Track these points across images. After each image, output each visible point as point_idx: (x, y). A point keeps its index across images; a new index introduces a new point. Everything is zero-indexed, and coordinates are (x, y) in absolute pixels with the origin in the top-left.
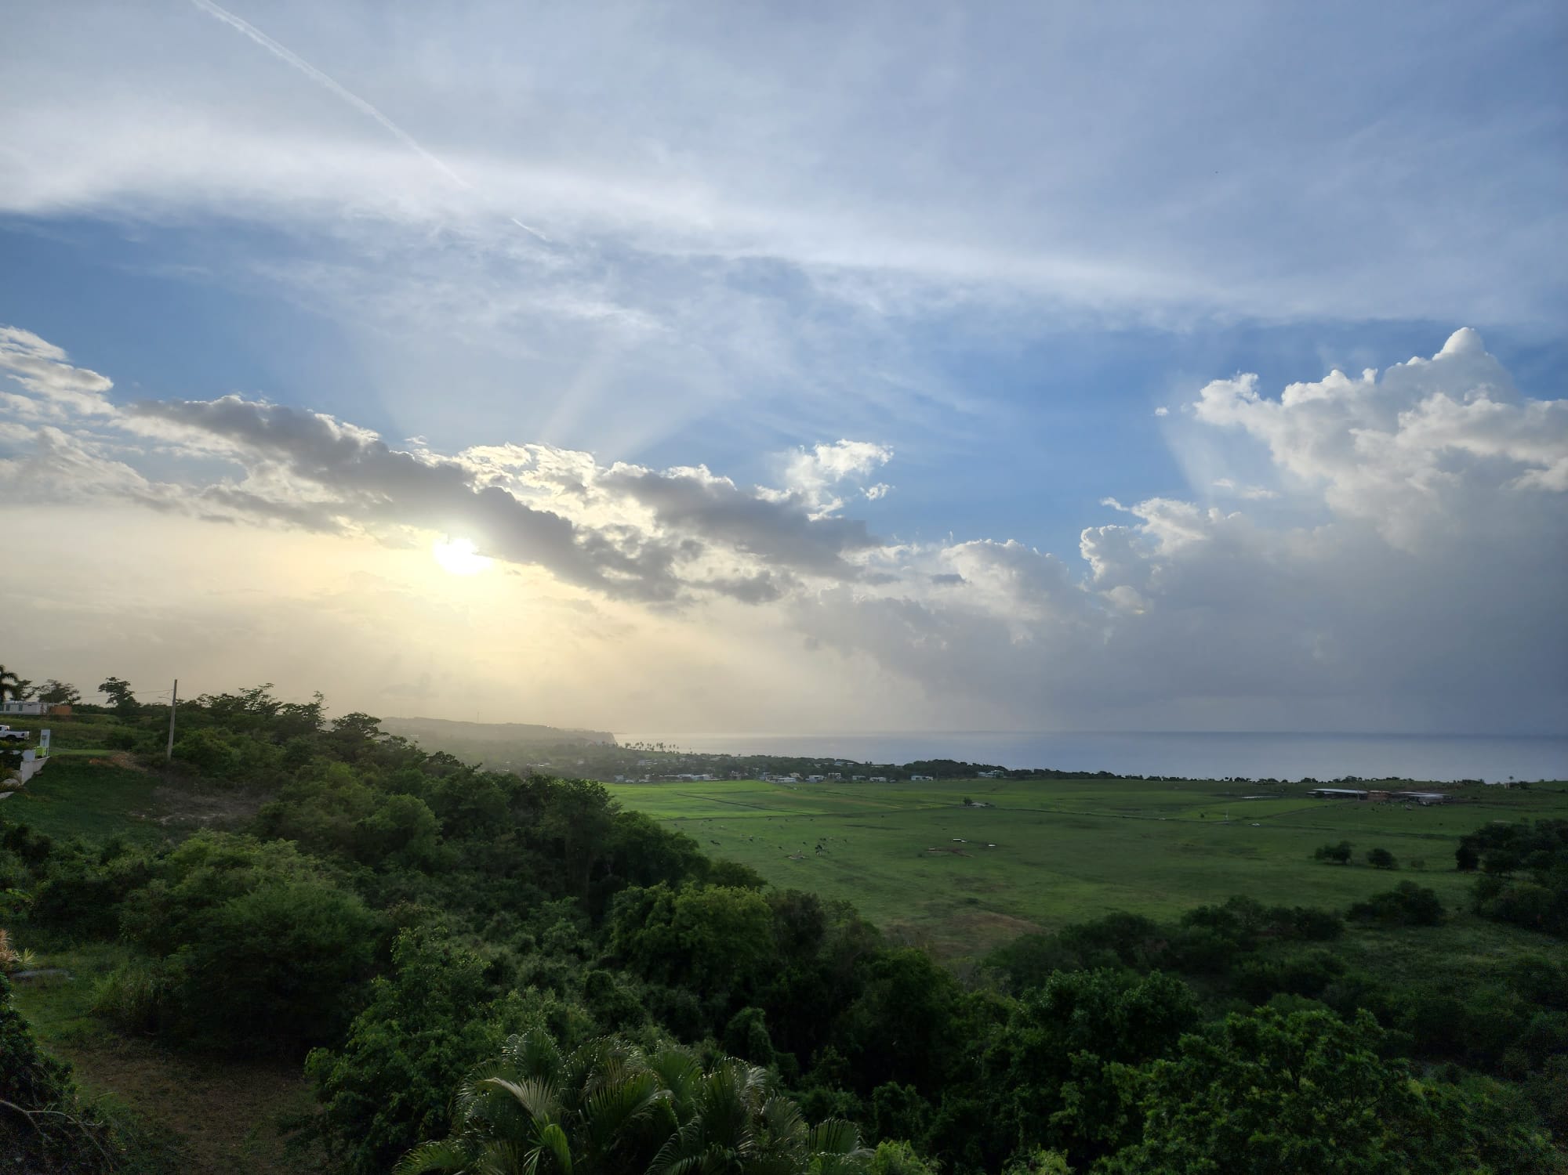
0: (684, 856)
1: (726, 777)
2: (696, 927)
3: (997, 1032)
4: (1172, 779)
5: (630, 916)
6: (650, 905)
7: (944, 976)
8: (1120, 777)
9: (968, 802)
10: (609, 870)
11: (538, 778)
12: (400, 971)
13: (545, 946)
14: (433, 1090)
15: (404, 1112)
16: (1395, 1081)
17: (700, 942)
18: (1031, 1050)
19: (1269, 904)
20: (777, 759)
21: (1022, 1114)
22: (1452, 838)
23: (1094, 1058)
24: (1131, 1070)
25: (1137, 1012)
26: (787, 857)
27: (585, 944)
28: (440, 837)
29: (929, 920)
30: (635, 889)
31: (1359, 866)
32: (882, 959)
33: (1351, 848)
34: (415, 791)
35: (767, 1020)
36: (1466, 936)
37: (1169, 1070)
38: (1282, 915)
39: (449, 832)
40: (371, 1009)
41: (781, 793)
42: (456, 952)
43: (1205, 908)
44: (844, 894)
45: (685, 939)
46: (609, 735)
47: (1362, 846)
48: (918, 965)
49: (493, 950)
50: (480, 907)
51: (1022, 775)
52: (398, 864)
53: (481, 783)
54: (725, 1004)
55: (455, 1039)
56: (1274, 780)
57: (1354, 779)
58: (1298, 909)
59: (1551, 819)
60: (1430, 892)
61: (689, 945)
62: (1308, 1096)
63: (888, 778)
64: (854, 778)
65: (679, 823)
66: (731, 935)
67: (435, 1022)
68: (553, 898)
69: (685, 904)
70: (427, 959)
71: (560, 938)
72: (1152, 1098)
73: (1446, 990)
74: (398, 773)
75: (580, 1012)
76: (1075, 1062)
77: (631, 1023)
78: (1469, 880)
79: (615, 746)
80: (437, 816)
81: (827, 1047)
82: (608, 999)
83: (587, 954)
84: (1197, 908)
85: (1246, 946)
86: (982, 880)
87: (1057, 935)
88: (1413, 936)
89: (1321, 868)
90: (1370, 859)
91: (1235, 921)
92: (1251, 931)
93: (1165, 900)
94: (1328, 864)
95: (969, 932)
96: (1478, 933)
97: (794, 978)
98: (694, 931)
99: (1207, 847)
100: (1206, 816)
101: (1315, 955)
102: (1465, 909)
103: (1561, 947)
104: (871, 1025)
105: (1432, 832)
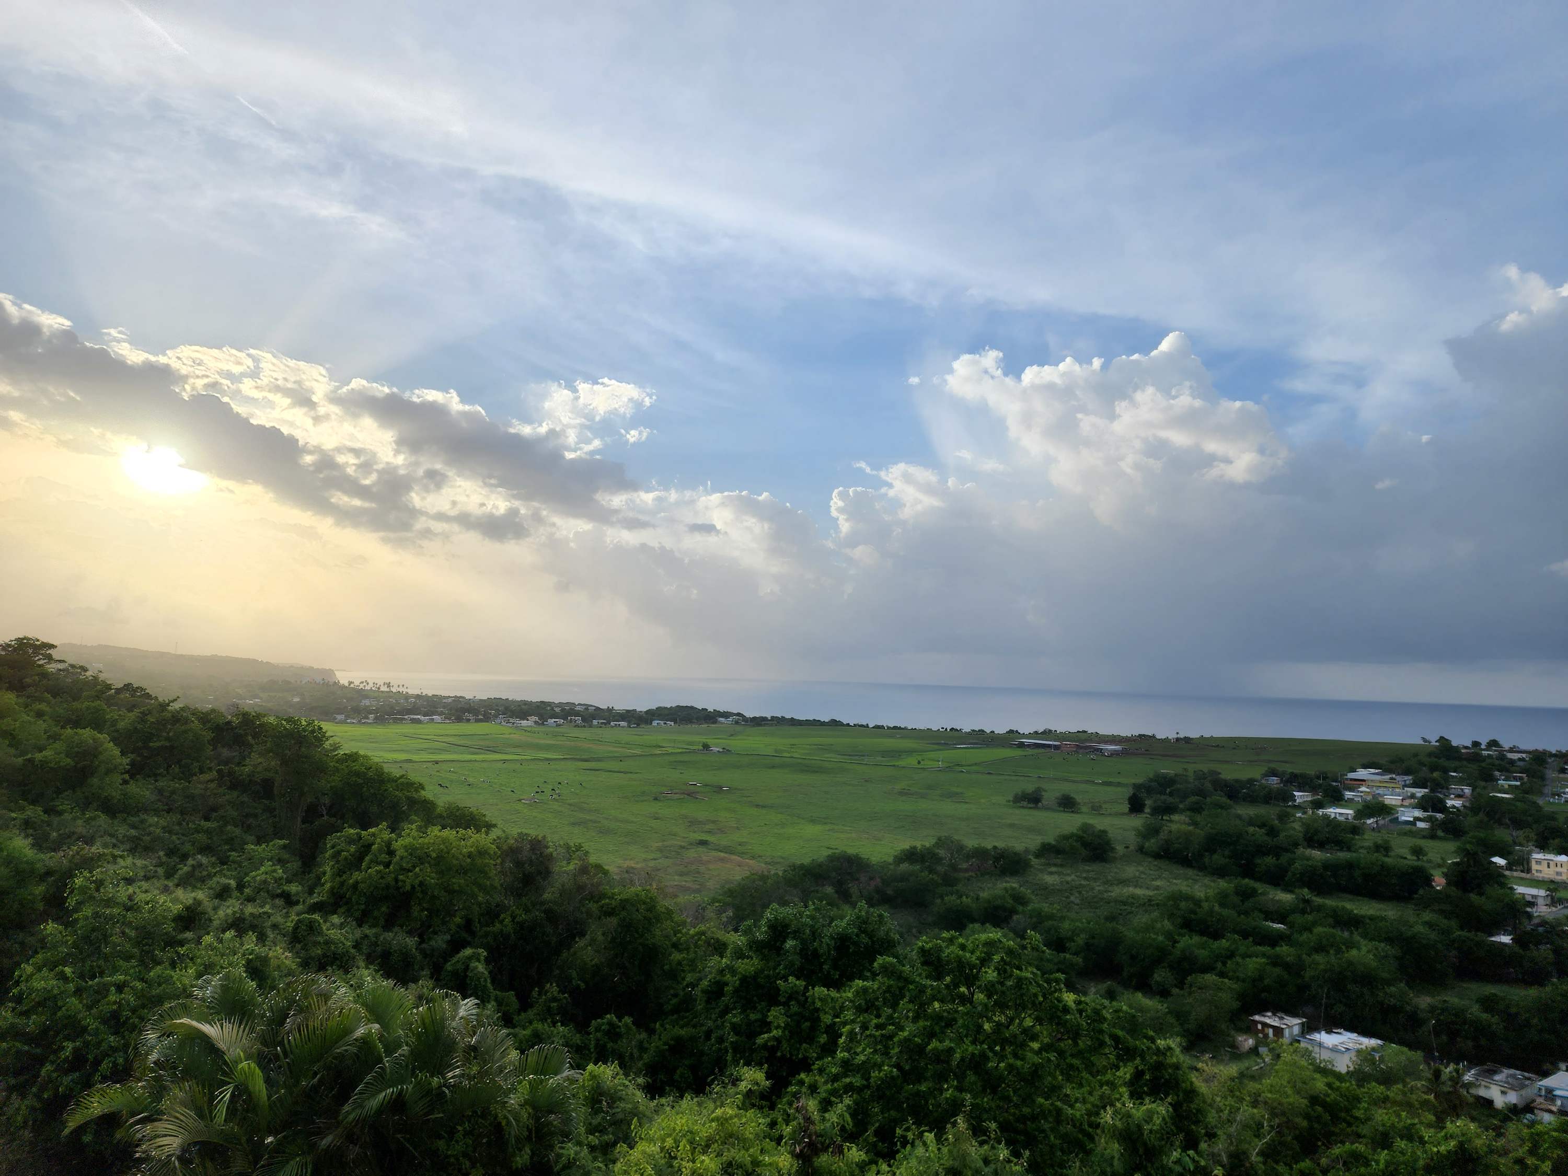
0: (408, 798)
1: (459, 719)
2: (417, 869)
3: (715, 962)
4: (895, 728)
5: (346, 859)
6: (369, 846)
7: (669, 912)
8: (848, 725)
9: (706, 747)
10: (324, 813)
11: (245, 715)
12: (75, 916)
13: (247, 891)
14: (112, 1038)
15: (77, 1062)
16: (1052, 993)
17: (421, 884)
18: (744, 980)
19: (971, 843)
20: (513, 702)
21: (732, 1038)
22: (1125, 785)
23: (801, 983)
24: (834, 993)
25: (843, 941)
26: (520, 800)
27: (294, 888)
28: (127, 777)
29: (660, 861)
30: (352, 831)
31: (1047, 809)
32: (609, 898)
33: (1043, 793)
34: (97, 724)
35: (488, 961)
36: (1130, 871)
37: (865, 990)
38: (980, 853)
39: (135, 771)
40: (40, 956)
41: (517, 736)
42: (141, 897)
43: (915, 848)
44: (576, 837)
45: (404, 882)
46: (331, 672)
47: (1052, 792)
48: (644, 903)
49: (185, 897)
50: (171, 853)
51: (758, 722)
52: (75, 805)
53: (177, 718)
54: (444, 946)
55: (139, 985)
56: (983, 731)
57: (1050, 731)
58: (995, 848)
59: (1206, 770)
60: (1104, 832)
61: (408, 888)
62: (980, 1008)
63: (629, 722)
64: (595, 722)
65: (405, 765)
66: (454, 877)
67: (115, 970)
68: (258, 843)
69: (406, 846)
70: (109, 903)
71: (265, 882)
72: (849, 1015)
73: (1111, 918)
74: (76, 705)
75: (283, 956)
76: (782, 989)
77: (340, 967)
78: (1137, 822)
79: (336, 684)
80: (123, 753)
81: (548, 985)
82: (316, 943)
83: (294, 898)
84: (908, 847)
85: (949, 881)
86: (714, 822)
87: (780, 873)
88: (1088, 871)
89: (1017, 811)
90: (1058, 803)
91: (941, 859)
92: (954, 868)
93: (881, 840)
94: (1023, 807)
95: (698, 873)
96: (1141, 869)
97: (518, 919)
98: (415, 874)
99: (921, 791)
100: (922, 763)
101: (1006, 889)
102: (1132, 848)
103: (1207, 881)
104: (593, 962)
105: (1111, 780)
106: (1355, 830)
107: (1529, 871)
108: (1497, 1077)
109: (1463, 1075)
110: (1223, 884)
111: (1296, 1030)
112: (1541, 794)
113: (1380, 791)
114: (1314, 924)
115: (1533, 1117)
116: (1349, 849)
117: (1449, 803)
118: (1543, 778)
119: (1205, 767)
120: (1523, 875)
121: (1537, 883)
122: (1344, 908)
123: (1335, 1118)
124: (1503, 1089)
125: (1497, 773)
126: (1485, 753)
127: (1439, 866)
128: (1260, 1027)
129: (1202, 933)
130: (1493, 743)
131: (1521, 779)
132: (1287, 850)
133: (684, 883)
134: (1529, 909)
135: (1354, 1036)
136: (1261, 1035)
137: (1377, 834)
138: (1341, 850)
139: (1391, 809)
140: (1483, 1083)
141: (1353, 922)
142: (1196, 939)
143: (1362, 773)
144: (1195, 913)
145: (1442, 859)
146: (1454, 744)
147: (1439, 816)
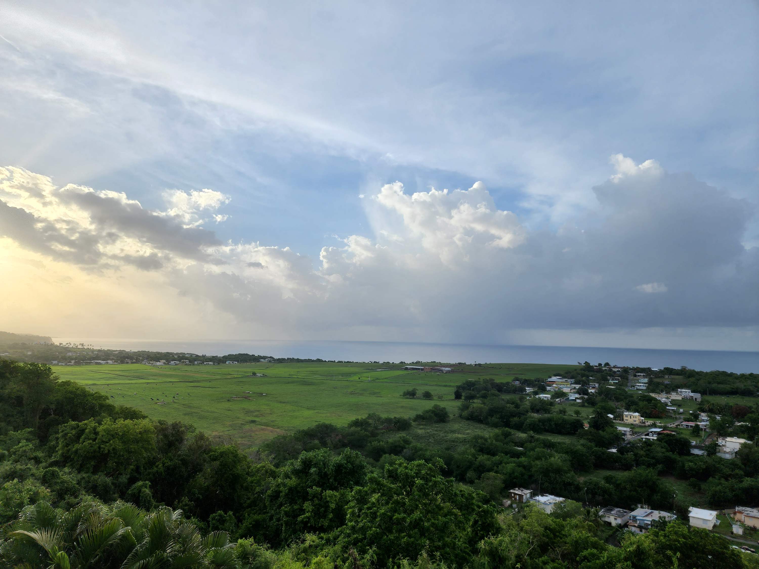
0: (100, 404)
1: (122, 362)
2: (111, 442)
4: (348, 362)
5: (70, 437)
7: (245, 458)
8: (326, 361)
9: (254, 374)
11: (5, 362)
13: (14, 456)
17: (113, 449)
18: (290, 489)
19: (384, 416)
20: (152, 353)
21: (285, 519)
22: (453, 386)
26: (156, 403)
29: (231, 431)
30: (73, 423)
31: (419, 398)
33: (417, 391)
35: (151, 487)
36: (456, 426)
37: (360, 491)
38: (389, 421)
41: (154, 370)
43: (358, 419)
44: (190, 421)
45: (104, 448)
46: (49, 339)
47: (421, 391)
48: (232, 453)
51: (281, 361)
54: (126, 481)
56: (389, 363)
57: (419, 362)
58: (395, 418)
59: (488, 379)
60: (444, 408)
61: (106, 451)
63: (214, 362)
64: (196, 362)
65: (94, 387)
68: (16, 430)
71: (25, 451)
73: (448, 449)
75: (46, 491)
76: (310, 492)
78: (458, 403)
79: (52, 344)
81: (183, 498)
82: (57, 483)
84: (355, 419)
85: (374, 435)
86: (258, 411)
87: (293, 435)
88: (437, 427)
89: (405, 400)
90: (423, 396)
91: (370, 424)
92: (376, 428)
93: (341, 416)
94: (407, 398)
95: (251, 436)
96: (461, 425)
97: (166, 465)
98: (110, 444)
99: (360, 392)
100: (361, 378)
101: (400, 437)
102: (457, 415)
103: (490, 429)
104: (206, 485)
105: (447, 384)
106: (551, 404)
107: (623, 420)
108: (612, 512)
109: (599, 512)
110: (497, 431)
111: (528, 495)
112: (627, 386)
113: (561, 386)
114: (535, 447)
115: (628, 529)
116: (549, 413)
117: (590, 391)
118: (627, 379)
119: (488, 377)
120: (620, 422)
121: (626, 425)
122: (547, 439)
123: (555, 536)
124: (615, 517)
125: (609, 377)
126: (604, 368)
127: (586, 419)
128: (513, 495)
129: (488, 453)
130: (607, 364)
131: (618, 379)
132: (523, 414)
133: (244, 442)
134: (623, 437)
135: (552, 497)
136: (513, 499)
137: (560, 406)
138: (546, 413)
139: (566, 394)
140: (607, 515)
141: (550, 445)
142: (486, 456)
143: (554, 379)
144: (484, 444)
145: (587, 416)
146: (591, 365)
147: (586, 397)
